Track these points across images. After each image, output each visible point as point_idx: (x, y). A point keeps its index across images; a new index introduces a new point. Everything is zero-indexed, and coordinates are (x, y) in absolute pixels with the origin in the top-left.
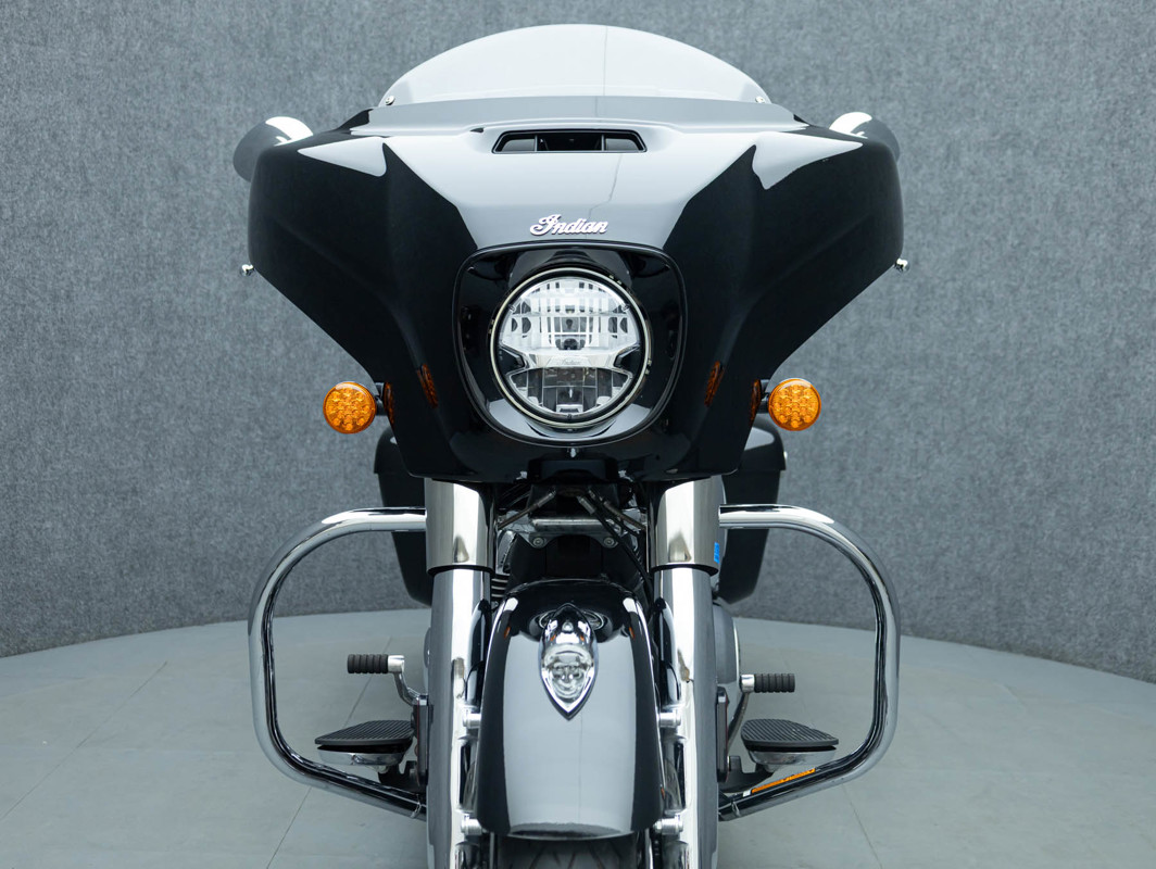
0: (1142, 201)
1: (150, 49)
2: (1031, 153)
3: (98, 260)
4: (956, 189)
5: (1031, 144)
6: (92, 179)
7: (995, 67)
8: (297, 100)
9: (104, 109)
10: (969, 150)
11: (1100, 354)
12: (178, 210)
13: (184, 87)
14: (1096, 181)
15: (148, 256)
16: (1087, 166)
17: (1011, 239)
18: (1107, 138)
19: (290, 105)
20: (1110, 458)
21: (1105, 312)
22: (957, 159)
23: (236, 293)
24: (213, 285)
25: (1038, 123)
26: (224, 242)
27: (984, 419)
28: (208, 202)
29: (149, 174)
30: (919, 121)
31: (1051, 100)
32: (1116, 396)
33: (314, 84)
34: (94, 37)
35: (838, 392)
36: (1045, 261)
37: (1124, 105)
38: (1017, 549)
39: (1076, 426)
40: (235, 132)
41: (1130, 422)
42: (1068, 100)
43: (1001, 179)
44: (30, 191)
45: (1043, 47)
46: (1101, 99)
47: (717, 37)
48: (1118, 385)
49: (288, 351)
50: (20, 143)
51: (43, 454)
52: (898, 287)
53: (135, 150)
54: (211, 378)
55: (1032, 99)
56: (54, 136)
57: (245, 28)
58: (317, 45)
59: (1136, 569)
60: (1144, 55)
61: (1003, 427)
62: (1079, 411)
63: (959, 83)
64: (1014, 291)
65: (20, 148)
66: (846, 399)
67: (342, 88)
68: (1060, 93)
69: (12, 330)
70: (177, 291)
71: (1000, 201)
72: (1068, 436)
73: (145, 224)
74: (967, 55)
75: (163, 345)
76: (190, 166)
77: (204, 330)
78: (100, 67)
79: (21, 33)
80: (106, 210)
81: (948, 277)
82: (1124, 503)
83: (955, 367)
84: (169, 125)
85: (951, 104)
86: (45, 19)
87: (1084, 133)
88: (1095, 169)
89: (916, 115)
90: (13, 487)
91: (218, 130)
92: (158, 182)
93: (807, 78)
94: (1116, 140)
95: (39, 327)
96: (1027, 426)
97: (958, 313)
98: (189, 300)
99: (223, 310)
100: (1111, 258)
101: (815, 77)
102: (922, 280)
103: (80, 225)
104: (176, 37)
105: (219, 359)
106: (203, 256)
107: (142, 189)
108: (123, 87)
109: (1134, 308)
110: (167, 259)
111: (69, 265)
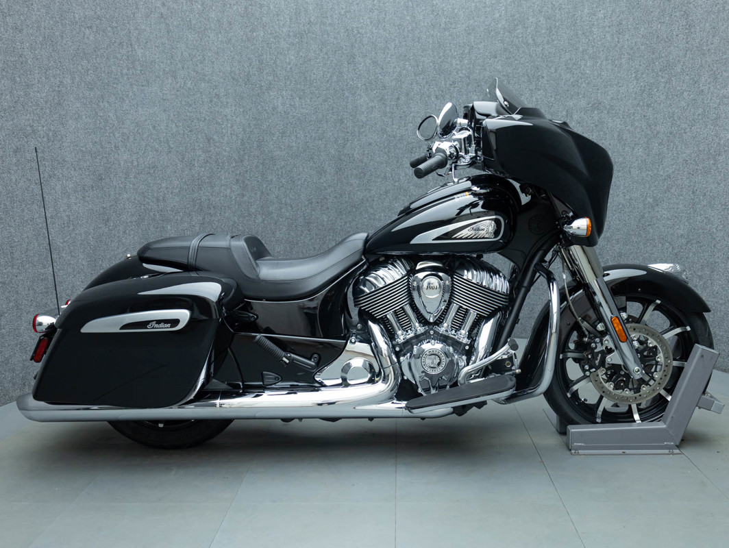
0: (658, 133)
1: (195, 85)
2: (606, 112)
3: (176, 183)
5: (606, 108)
6: (172, 146)
7: (588, 72)
8: (263, 104)
9: (175, 113)
10: (577, 112)
11: (641, 206)
12: (211, 158)
13: (211, 101)
14: (637, 124)
15: (198, 179)
16: (632, 117)
18: (641, 104)
19: (259, 106)
20: (647, 255)
21: (643, 186)
23: (239, 195)
24: (229, 191)
25: (609, 98)
26: (232, 171)
28: (224, 153)
29: (197, 142)
30: (553, 99)
31: (615, 86)
32: (649, 225)
33: (270, 96)
34: (170, 81)
37: (648, 88)
39: (631, 240)
40: (235, 121)
41: (656, 237)
42: (622, 86)
43: (592, 125)
44: (145, 152)
45: (610, 61)
46: (638, 85)
47: (457, 64)
48: (650, 220)
49: (264, 220)
50: (140, 131)
53: (190, 131)
55: (605, 87)
56: (154, 127)
57: (237, 72)
58: (270, 78)
60: (657, 63)
62: (632, 233)
63: (571, 81)
65: (139, 133)
67: (283, 98)
68: (618, 83)
69: (140, 216)
71: (593, 135)
72: (627, 245)
73: (196, 165)
74: (575, 67)
75: (207, 220)
76: (215, 137)
77: (225, 213)
78: (172, 95)
79: (137, 81)
80: (178, 159)
84: (205, 119)
85: (568, 91)
87: (630, 101)
88: (636, 118)
89: (551, 96)
91: (227, 120)
92: (202, 145)
94: (645, 104)
95: (152, 214)
96: (609, 241)
98: (218, 199)
99: (233, 202)
100: (645, 160)
103: (168, 167)
104: (206, 78)
105: (232, 225)
106: (223, 178)
107: (194, 149)
108: (183, 103)
109: (656, 183)
110: (207, 180)
111: (163, 185)
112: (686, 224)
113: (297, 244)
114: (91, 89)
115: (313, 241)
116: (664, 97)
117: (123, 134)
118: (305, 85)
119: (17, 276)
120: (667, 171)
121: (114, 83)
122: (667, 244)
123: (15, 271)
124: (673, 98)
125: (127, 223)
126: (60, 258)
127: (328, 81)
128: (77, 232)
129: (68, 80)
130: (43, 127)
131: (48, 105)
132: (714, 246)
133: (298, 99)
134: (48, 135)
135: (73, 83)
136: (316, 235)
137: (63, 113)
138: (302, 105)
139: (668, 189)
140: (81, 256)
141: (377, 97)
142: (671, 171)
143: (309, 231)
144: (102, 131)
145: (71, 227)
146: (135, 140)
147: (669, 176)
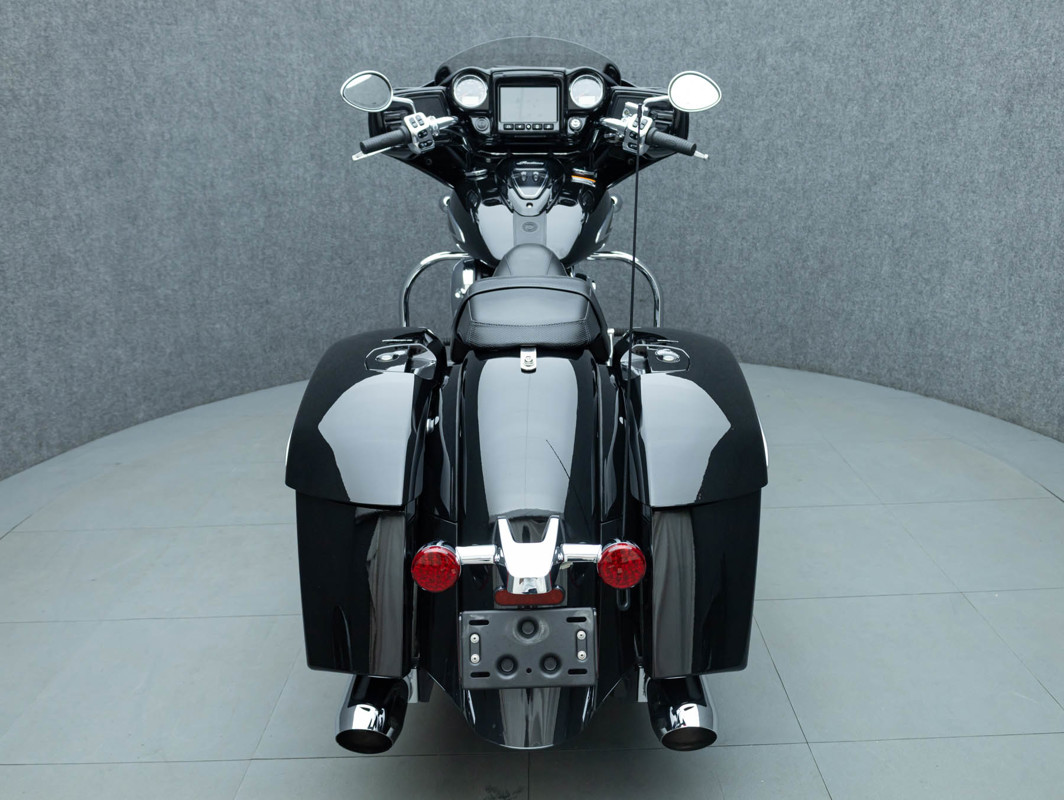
0: (880, 84)
1: (244, 20)
2: (810, 54)
3: (227, 161)
4: (764, 80)
5: (811, 48)
6: (218, 109)
8: (341, 46)
9: (219, 63)
10: (772, 53)
11: (854, 185)
12: (273, 125)
13: (268, 44)
14: (851, 71)
16: (846, 62)
17: (799, 112)
18: (859, 42)
19: (337, 50)
20: (859, 250)
21: (857, 158)
22: (764, 60)
23: (316, 175)
24: (301, 170)
25: (815, 34)
26: (305, 143)
27: (783, 228)
28: (291, 118)
29: (253, 103)
31: (823, 17)
32: (863, 211)
33: (351, 35)
34: (207, 16)
35: (693, 215)
36: (820, 126)
37: (869, 20)
38: (803, 308)
39: (839, 230)
40: (304, 71)
41: (872, 227)
42: (833, 17)
43: (792, 73)
44: (179, 120)
46: (855, 16)
48: (864, 204)
49: (352, 209)
50: (170, 90)
51: (209, 285)
52: (729, 146)
53: (242, 88)
54: (306, 229)
55: (811, 18)
56: (190, 84)
58: (350, 8)
59: (873, 318)
61: (794, 232)
62: (840, 220)
63: (765, 8)
64: (801, 145)
65: (169, 94)
66: (699, 219)
67: (369, 36)
68: (828, 13)
69: (180, 209)
70: (279, 177)
71: (792, 87)
72: (833, 237)
73: (254, 135)
75: (274, 211)
76: (278, 95)
77: (298, 200)
78: (212, 36)
80: (228, 129)
81: (760, 138)
82: (867, 278)
83: (765, 196)
84: (262, 70)
85: (760, 24)
86: (174, 7)
87: (844, 39)
88: (851, 63)
89: (737, 32)
90: (194, 305)
91: (293, 70)
92: (259, 107)
93: (667, 10)
94: (864, 44)
95: (196, 206)
96: (810, 232)
97: (766, 162)
98: (287, 182)
99: (309, 186)
100: (861, 123)
101: (672, 10)
102: (744, 141)
103: (213, 139)
104: (260, 11)
105: (310, 217)
106: (292, 153)
107: (250, 113)
108: (229, 47)
109: (875, 154)
110: (270, 157)
111: (210, 165)
112: (912, 210)
113: (399, 240)
114: (94, 32)
115: (420, 235)
116: (890, 34)
117: (147, 96)
118: (399, 18)
119: (13, 303)
120: (890, 138)
121: (126, 22)
122: (886, 236)
123: (10, 296)
124: (901, 35)
125: (163, 220)
126: (72, 274)
127: (431, 11)
128: (93, 236)
129: (57, 20)
130: (29, 90)
131: (33, 58)
132: (947, 240)
133: (390, 38)
134: (37, 102)
135: (66, 24)
136: (424, 227)
137: (55, 68)
138: (396, 46)
139: (890, 163)
140: (102, 270)
141: (500, 33)
142: (894, 137)
143: (414, 222)
144: (116, 92)
145: (84, 231)
146: (165, 103)
147: (891, 145)
